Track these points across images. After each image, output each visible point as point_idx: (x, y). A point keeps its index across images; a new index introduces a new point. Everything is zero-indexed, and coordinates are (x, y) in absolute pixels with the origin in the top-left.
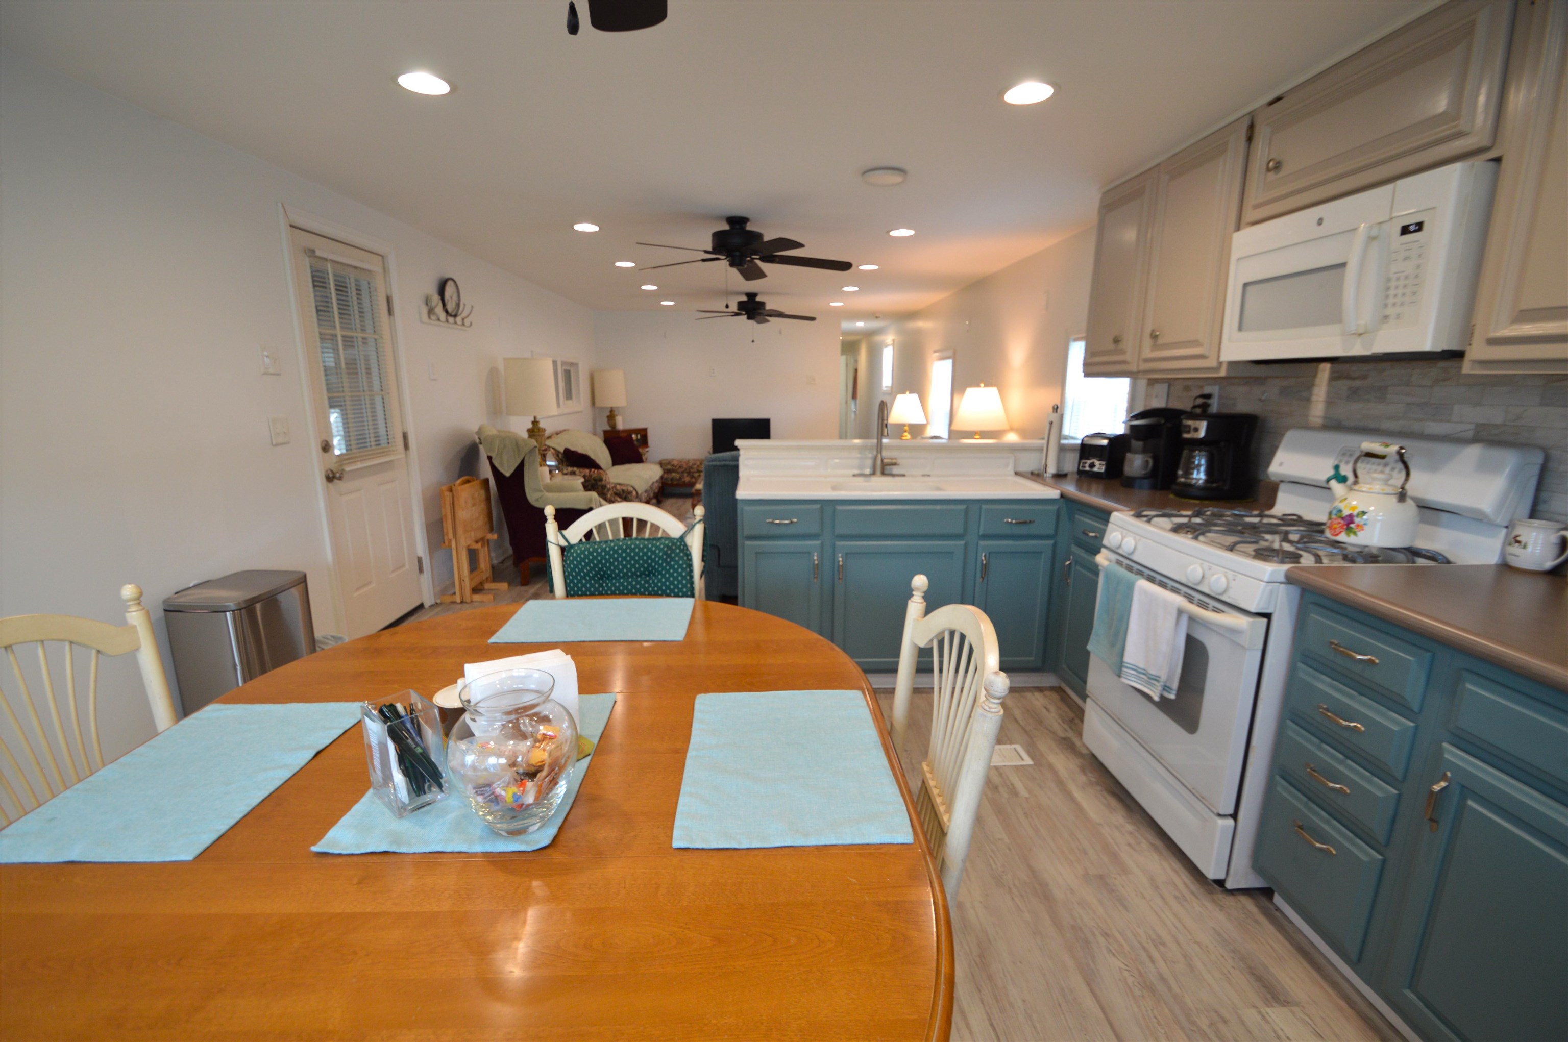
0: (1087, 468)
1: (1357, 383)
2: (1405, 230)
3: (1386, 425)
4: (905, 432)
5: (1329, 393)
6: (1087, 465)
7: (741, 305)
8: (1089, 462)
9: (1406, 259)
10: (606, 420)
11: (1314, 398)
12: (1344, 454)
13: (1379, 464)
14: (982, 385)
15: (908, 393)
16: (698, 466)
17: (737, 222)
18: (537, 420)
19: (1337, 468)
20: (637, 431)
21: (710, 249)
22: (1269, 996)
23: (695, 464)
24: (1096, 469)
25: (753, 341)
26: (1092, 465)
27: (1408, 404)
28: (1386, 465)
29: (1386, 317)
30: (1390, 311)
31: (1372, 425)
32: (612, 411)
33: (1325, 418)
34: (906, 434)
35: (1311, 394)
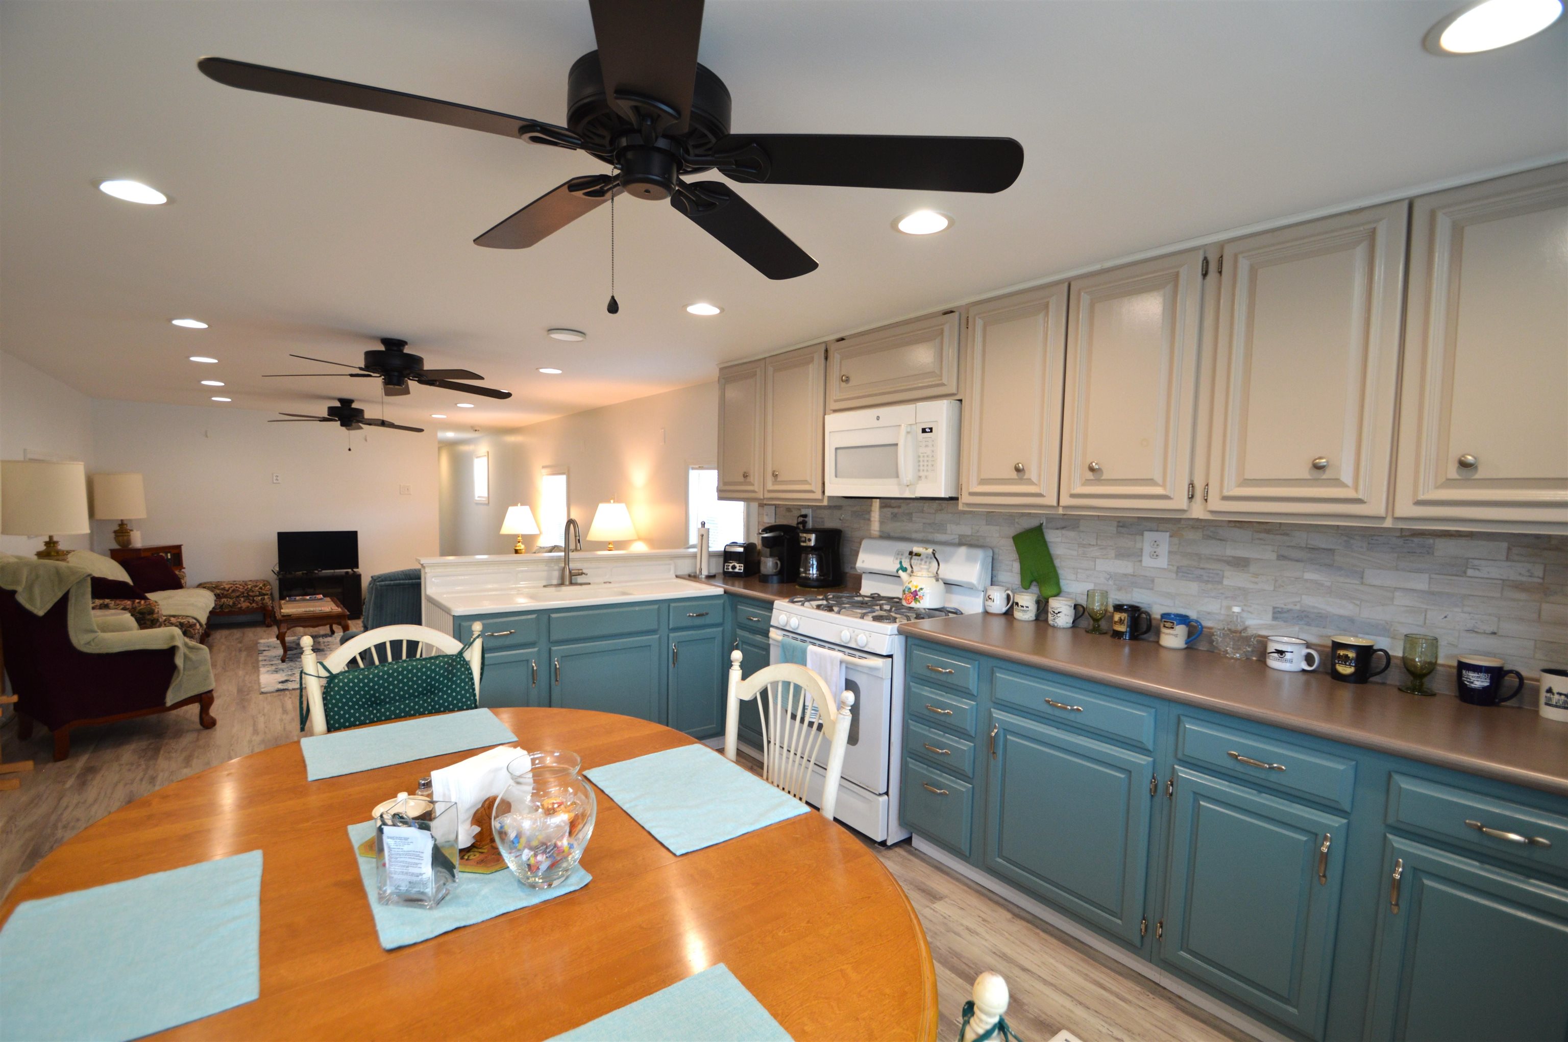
0: (731, 570)
1: (896, 510)
2: (924, 431)
3: (914, 536)
4: (519, 542)
5: (880, 516)
6: (730, 567)
7: (332, 411)
8: (731, 565)
9: (926, 446)
10: (113, 535)
11: (872, 519)
12: (898, 554)
13: (918, 560)
14: (612, 501)
15: (519, 505)
16: (261, 588)
17: (394, 345)
18: (55, 539)
19: (901, 563)
20: (167, 549)
21: (363, 367)
22: (931, 898)
23: (256, 586)
24: (737, 570)
25: (350, 450)
26: (734, 567)
27: (924, 523)
28: (922, 560)
29: (920, 477)
30: (921, 474)
31: (907, 536)
32: (122, 524)
33: (880, 531)
34: (520, 544)
35: (870, 516)
